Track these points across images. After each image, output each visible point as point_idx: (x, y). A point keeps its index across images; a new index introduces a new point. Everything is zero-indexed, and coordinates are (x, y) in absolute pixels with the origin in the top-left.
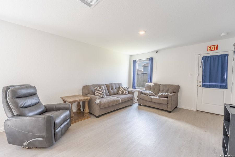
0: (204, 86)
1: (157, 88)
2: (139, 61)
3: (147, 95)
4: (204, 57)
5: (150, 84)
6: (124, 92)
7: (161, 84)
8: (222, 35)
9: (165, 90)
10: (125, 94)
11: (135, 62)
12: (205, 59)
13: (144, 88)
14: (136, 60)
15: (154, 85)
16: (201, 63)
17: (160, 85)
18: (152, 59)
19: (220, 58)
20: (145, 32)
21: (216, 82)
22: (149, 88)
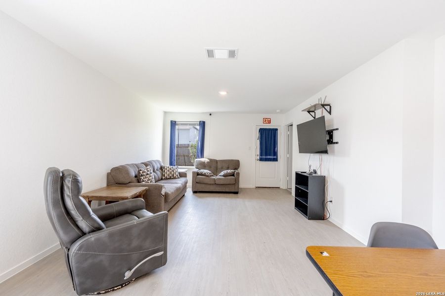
0: (261, 160)
1: (214, 165)
2: (182, 124)
3: (207, 176)
4: (261, 129)
5: (202, 160)
6: (175, 175)
7: (218, 158)
8: (278, 111)
9: (224, 167)
10: (175, 178)
11: (173, 124)
12: (262, 131)
13: (194, 167)
14: (175, 122)
15: (209, 161)
16: (258, 135)
17: (216, 161)
18: (203, 124)
19: (273, 131)
20: (227, 92)
21: (270, 156)
22: (203, 165)
